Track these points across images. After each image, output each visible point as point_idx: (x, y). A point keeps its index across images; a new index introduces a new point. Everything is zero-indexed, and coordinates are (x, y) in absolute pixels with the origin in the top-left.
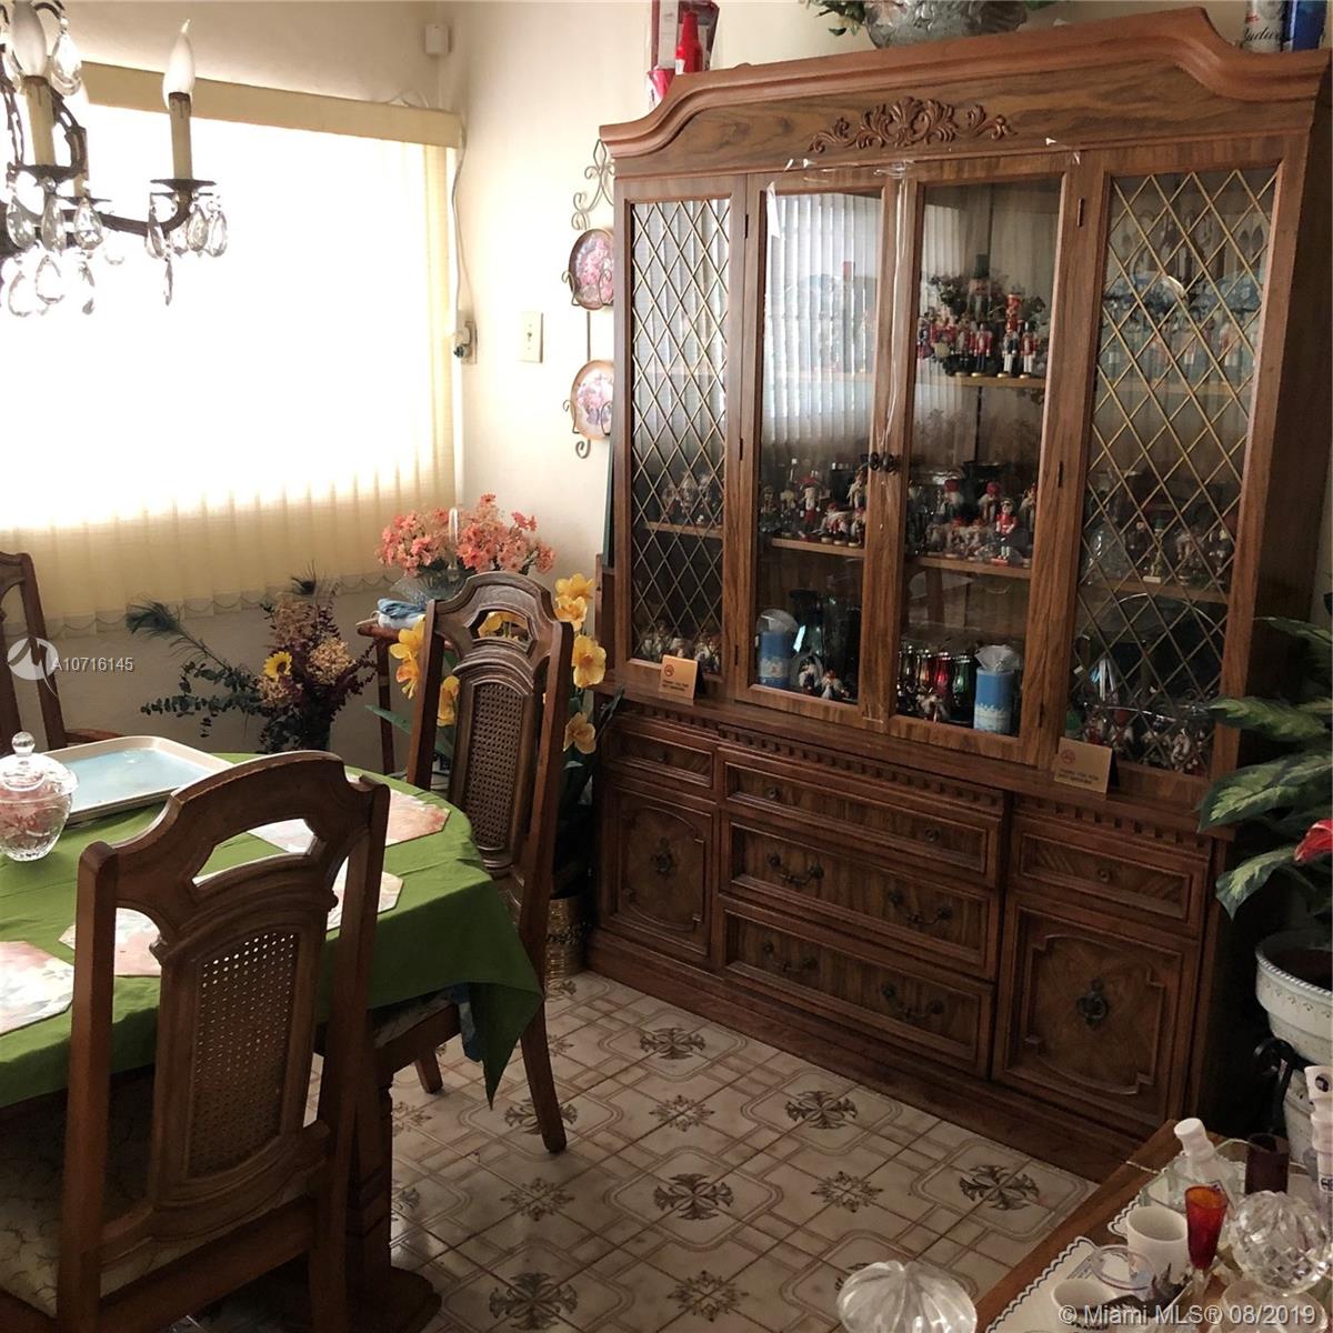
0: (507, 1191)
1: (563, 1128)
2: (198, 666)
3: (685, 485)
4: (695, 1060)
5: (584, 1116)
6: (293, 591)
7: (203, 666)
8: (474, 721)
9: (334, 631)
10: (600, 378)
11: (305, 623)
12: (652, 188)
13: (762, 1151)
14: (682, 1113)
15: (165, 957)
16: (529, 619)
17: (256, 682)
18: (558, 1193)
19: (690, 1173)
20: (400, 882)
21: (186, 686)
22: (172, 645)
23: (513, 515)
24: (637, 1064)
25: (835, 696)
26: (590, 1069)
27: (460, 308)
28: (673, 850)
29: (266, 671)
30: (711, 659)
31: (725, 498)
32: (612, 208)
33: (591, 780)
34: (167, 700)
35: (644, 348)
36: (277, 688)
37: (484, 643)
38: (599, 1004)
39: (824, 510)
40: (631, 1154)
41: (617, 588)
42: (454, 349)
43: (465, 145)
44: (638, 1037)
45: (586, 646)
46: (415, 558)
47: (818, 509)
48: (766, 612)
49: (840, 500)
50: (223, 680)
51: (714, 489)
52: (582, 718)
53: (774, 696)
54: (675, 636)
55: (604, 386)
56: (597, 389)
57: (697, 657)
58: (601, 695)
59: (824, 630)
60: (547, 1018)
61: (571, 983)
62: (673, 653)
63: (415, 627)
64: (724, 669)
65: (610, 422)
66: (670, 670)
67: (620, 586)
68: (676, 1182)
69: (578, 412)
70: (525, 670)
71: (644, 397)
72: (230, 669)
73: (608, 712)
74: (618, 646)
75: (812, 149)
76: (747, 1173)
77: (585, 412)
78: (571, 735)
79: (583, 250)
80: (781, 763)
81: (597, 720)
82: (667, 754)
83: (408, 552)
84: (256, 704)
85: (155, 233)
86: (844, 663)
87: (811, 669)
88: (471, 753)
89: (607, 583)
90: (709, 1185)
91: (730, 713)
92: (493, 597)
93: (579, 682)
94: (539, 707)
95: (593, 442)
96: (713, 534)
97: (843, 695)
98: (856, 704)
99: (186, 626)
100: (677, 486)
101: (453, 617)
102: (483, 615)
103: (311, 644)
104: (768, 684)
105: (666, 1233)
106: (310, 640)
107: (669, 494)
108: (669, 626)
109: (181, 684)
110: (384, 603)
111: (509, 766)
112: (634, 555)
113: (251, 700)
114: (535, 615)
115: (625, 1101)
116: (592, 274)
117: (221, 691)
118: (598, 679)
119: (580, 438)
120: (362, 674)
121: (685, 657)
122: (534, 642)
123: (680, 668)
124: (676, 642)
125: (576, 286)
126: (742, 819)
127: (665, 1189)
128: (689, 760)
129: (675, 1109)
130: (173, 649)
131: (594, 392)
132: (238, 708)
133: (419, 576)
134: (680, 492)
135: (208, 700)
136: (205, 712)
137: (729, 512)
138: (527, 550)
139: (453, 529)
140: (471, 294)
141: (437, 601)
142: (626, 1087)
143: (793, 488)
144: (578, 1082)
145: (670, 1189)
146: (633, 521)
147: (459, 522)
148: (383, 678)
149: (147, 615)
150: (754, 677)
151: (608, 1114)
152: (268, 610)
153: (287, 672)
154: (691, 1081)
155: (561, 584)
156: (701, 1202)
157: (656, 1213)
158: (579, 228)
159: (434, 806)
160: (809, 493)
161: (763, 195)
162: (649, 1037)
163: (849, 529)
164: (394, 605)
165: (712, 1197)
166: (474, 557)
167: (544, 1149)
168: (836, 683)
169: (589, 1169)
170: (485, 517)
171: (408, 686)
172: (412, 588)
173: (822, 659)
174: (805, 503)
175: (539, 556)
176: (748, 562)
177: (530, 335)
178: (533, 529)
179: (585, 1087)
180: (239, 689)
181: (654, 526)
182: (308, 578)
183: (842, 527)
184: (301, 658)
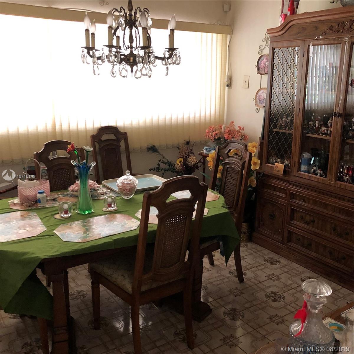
0: (229, 289)
1: (243, 277)
2: (162, 161)
3: (284, 119)
4: (278, 265)
5: (248, 275)
6: (184, 144)
7: (163, 160)
8: (226, 176)
9: (193, 154)
10: (263, 92)
11: (186, 152)
12: (280, 44)
13: (293, 289)
14: (274, 277)
15: (159, 218)
16: (241, 151)
17: (175, 165)
18: (241, 291)
19: (274, 291)
20: (208, 210)
21: (159, 165)
22: (156, 155)
23: (238, 127)
24: (263, 265)
25: (321, 176)
26: (250, 264)
27: (228, 75)
28: (275, 213)
29: (177, 163)
30: (288, 165)
31: (294, 123)
32: (269, 49)
33: (254, 194)
34: (155, 168)
35: (275, 85)
36: (179, 167)
37: (230, 157)
38: (253, 250)
39: (321, 127)
40: (260, 285)
41: (264, 145)
42: (226, 85)
43: (232, 34)
44: (263, 259)
45: (255, 159)
46: (213, 137)
47: (319, 127)
48: (304, 153)
49: (326, 125)
50: (167, 164)
51: (292, 121)
52: (253, 178)
53: (304, 175)
54: (278, 158)
55: (264, 95)
56: (262, 95)
57: (284, 164)
58: (258, 173)
59: (319, 158)
60: (241, 251)
61: (246, 244)
62: (278, 163)
63: (213, 154)
64: (291, 167)
65: (265, 104)
66: (277, 167)
67: (265, 145)
68: (270, 293)
69: (257, 101)
70: (239, 164)
71: (274, 97)
72: (169, 162)
73: (259, 177)
74: (263, 161)
75: (323, 33)
76: (289, 293)
77: (259, 101)
78: (250, 182)
79: (261, 60)
80: (305, 192)
81: (257, 179)
82: (275, 189)
83: (212, 135)
84: (174, 170)
85: (165, 60)
86: (324, 167)
87: (315, 168)
88: (225, 184)
89: (262, 144)
90: (279, 295)
91: (292, 179)
92: (233, 145)
93: (253, 168)
94: (242, 174)
95: (260, 109)
96: (291, 132)
97: (323, 176)
98: (326, 178)
99: (160, 151)
100: (282, 120)
101: (223, 150)
102: (230, 150)
103: (188, 157)
104: (303, 172)
105: (267, 304)
106: (188, 156)
107: (279, 122)
108: (277, 156)
109: (158, 165)
110: (205, 148)
111: (234, 187)
112: (269, 137)
113: (173, 169)
114: (243, 151)
115: (259, 273)
116: (263, 66)
117: (167, 167)
118: (258, 168)
119: (257, 107)
120: (199, 165)
121: (281, 164)
122: (242, 157)
123: (279, 166)
124: (279, 160)
125: (258, 69)
126: (294, 206)
127: (268, 294)
128: (281, 190)
129: (272, 276)
130: (157, 156)
131: (261, 96)
132: (170, 171)
133: (214, 141)
134: (282, 122)
135: (164, 168)
136: (163, 171)
137: (295, 127)
138: (241, 136)
139: (223, 130)
140: (231, 72)
141: (219, 146)
142: (259, 270)
143: (313, 121)
144: (247, 267)
145: (269, 294)
146: (269, 128)
147: (225, 128)
148: (204, 166)
149: (151, 148)
150: (299, 169)
151: (254, 275)
152: (178, 148)
153: (182, 163)
154: (276, 270)
155: (249, 144)
156: (277, 298)
157: (265, 299)
158: (260, 54)
159: (216, 194)
160: (317, 122)
161: (309, 46)
162: (266, 259)
163: (327, 132)
164: (208, 148)
165: (280, 297)
166: (228, 137)
167: (238, 281)
168: (321, 172)
169: (249, 287)
170: (231, 127)
171: (210, 167)
172: (212, 144)
173: (318, 166)
174: (316, 125)
175: (244, 137)
176: (299, 140)
177: (246, 81)
178: (243, 130)
179: (249, 268)
180: (171, 166)
181: (275, 130)
182: (188, 141)
183: (325, 131)
184: (185, 160)
